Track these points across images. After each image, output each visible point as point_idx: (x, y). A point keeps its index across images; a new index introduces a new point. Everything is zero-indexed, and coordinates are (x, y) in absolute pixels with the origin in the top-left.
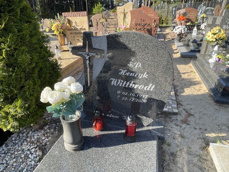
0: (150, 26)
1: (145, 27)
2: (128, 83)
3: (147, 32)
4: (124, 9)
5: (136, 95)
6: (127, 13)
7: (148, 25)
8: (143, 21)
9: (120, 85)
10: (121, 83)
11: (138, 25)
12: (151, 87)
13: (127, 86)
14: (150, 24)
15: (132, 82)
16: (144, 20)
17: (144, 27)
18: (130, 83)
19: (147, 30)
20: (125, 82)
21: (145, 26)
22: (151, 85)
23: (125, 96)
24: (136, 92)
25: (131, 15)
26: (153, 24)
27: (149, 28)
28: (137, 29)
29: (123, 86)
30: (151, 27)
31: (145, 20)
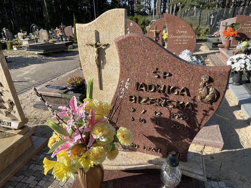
0: (189, 95)
1: (172, 97)
3: (179, 112)
4: (97, 34)
6: (107, 46)
7: (183, 91)
8: (165, 78)
11: (144, 88)
14: (191, 91)
16: (165, 73)
17: (166, 95)
19: (178, 107)
21: (169, 92)
25: (120, 54)
26: (202, 91)
27: (186, 100)
28: (140, 99)
30: (194, 100)
31: (170, 75)
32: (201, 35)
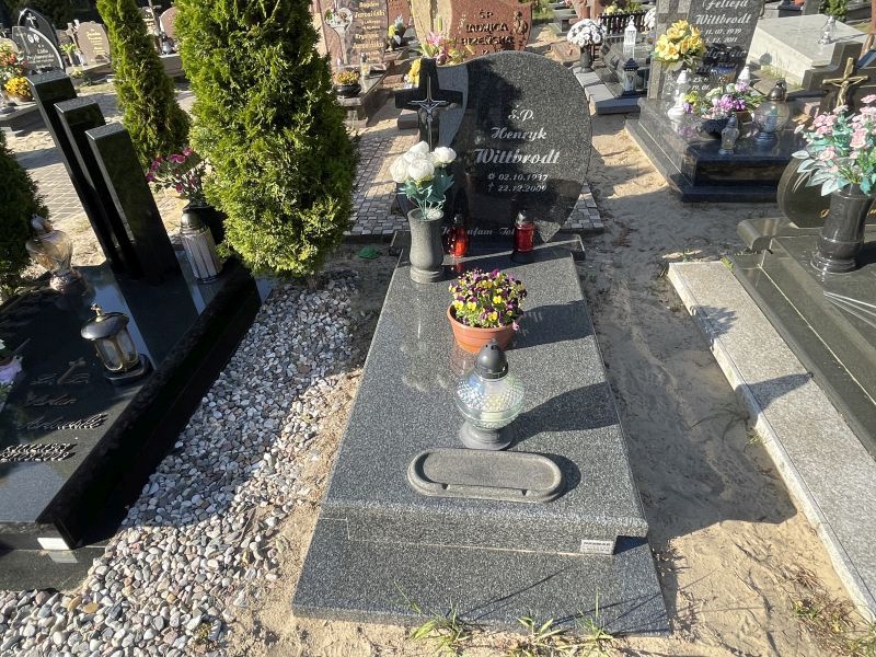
0: (507, 29)
2: (510, 155)
5: (525, 176)
7: (503, 26)
8: (488, 17)
9: (495, 161)
10: (497, 156)
11: (473, 30)
12: (553, 157)
13: (507, 161)
14: (508, 25)
15: (518, 151)
16: (488, 13)
17: (490, 33)
18: (514, 154)
19: (500, 42)
20: (504, 153)
21: (493, 30)
22: (553, 151)
23: (503, 183)
24: (526, 171)
26: (516, 24)
27: (505, 35)
29: (500, 161)
31: (492, 14)
32: (544, 9)
